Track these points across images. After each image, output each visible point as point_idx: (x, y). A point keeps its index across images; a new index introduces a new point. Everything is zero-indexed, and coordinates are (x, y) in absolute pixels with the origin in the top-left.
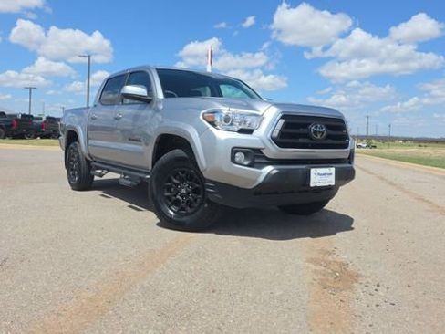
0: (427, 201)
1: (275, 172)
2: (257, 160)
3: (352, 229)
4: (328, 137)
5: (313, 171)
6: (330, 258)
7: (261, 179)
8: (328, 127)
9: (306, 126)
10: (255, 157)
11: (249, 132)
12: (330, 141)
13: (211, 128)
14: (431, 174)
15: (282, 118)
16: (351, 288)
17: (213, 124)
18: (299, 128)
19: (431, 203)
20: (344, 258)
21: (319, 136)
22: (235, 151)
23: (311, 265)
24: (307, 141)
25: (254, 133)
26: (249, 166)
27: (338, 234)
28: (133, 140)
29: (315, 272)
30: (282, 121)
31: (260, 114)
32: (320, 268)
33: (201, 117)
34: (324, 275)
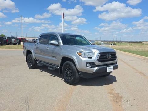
0: (135, 69)
1: (98, 69)
2: (93, 66)
3: (117, 81)
4: (112, 57)
5: (108, 68)
6: (113, 92)
7: (94, 71)
8: (112, 55)
9: (106, 55)
10: (93, 65)
11: (91, 58)
12: (112, 59)
13: (80, 57)
14: (135, 57)
15: (100, 54)
16: (121, 101)
17: (81, 56)
18: (104, 56)
19: (136, 69)
20: (117, 91)
21: (109, 58)
22: (87, 63)
23: (109, 95)
24: (106, 59)
25: (92, 58)
26: (91, 67)
27: (113, 83)
28: (53, 56)
29: (111, 97)
30: (100, 55)
31: (94, 52)
32: (112, 95)
33: (77, 53)
34: (113, 98)
